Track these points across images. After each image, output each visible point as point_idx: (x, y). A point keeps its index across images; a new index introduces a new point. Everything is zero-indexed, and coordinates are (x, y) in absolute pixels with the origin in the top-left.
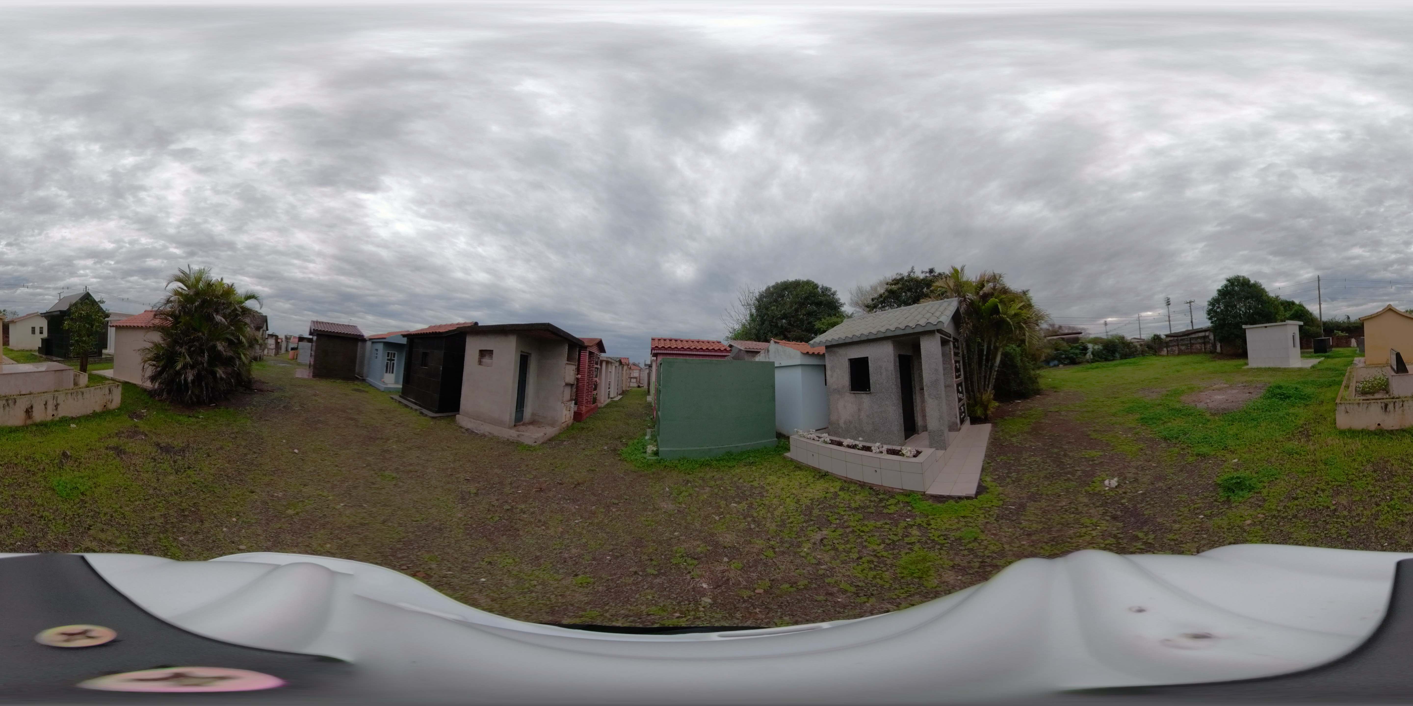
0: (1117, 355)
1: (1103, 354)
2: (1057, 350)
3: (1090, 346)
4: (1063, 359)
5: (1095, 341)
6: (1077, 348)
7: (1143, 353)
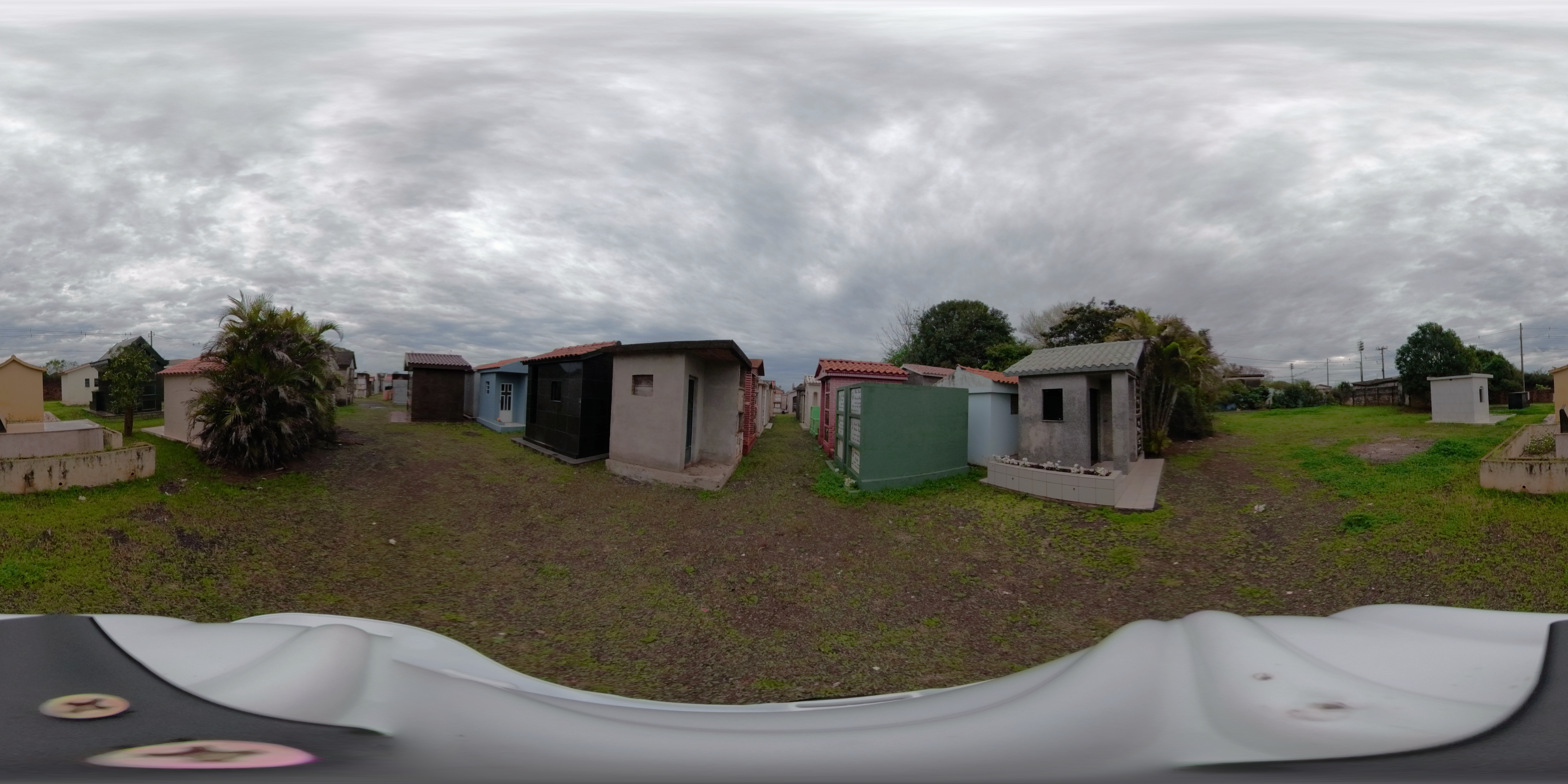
0: (1300, 402)
1: (1285, 400)
2: (1235, 392)
3: (1271, 391)
4: (1242, 402)
5: (1278, 385)
6: (1257, 392)
7: (1329, 402)
